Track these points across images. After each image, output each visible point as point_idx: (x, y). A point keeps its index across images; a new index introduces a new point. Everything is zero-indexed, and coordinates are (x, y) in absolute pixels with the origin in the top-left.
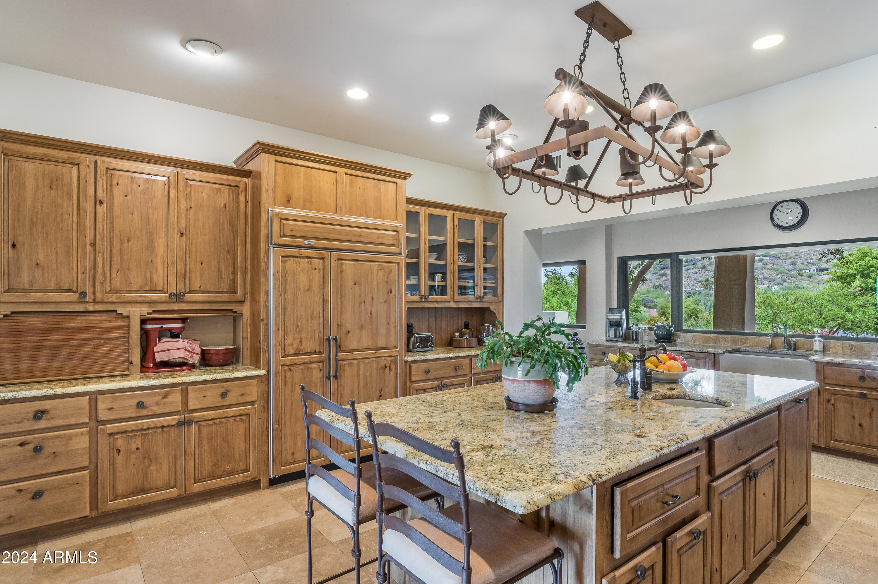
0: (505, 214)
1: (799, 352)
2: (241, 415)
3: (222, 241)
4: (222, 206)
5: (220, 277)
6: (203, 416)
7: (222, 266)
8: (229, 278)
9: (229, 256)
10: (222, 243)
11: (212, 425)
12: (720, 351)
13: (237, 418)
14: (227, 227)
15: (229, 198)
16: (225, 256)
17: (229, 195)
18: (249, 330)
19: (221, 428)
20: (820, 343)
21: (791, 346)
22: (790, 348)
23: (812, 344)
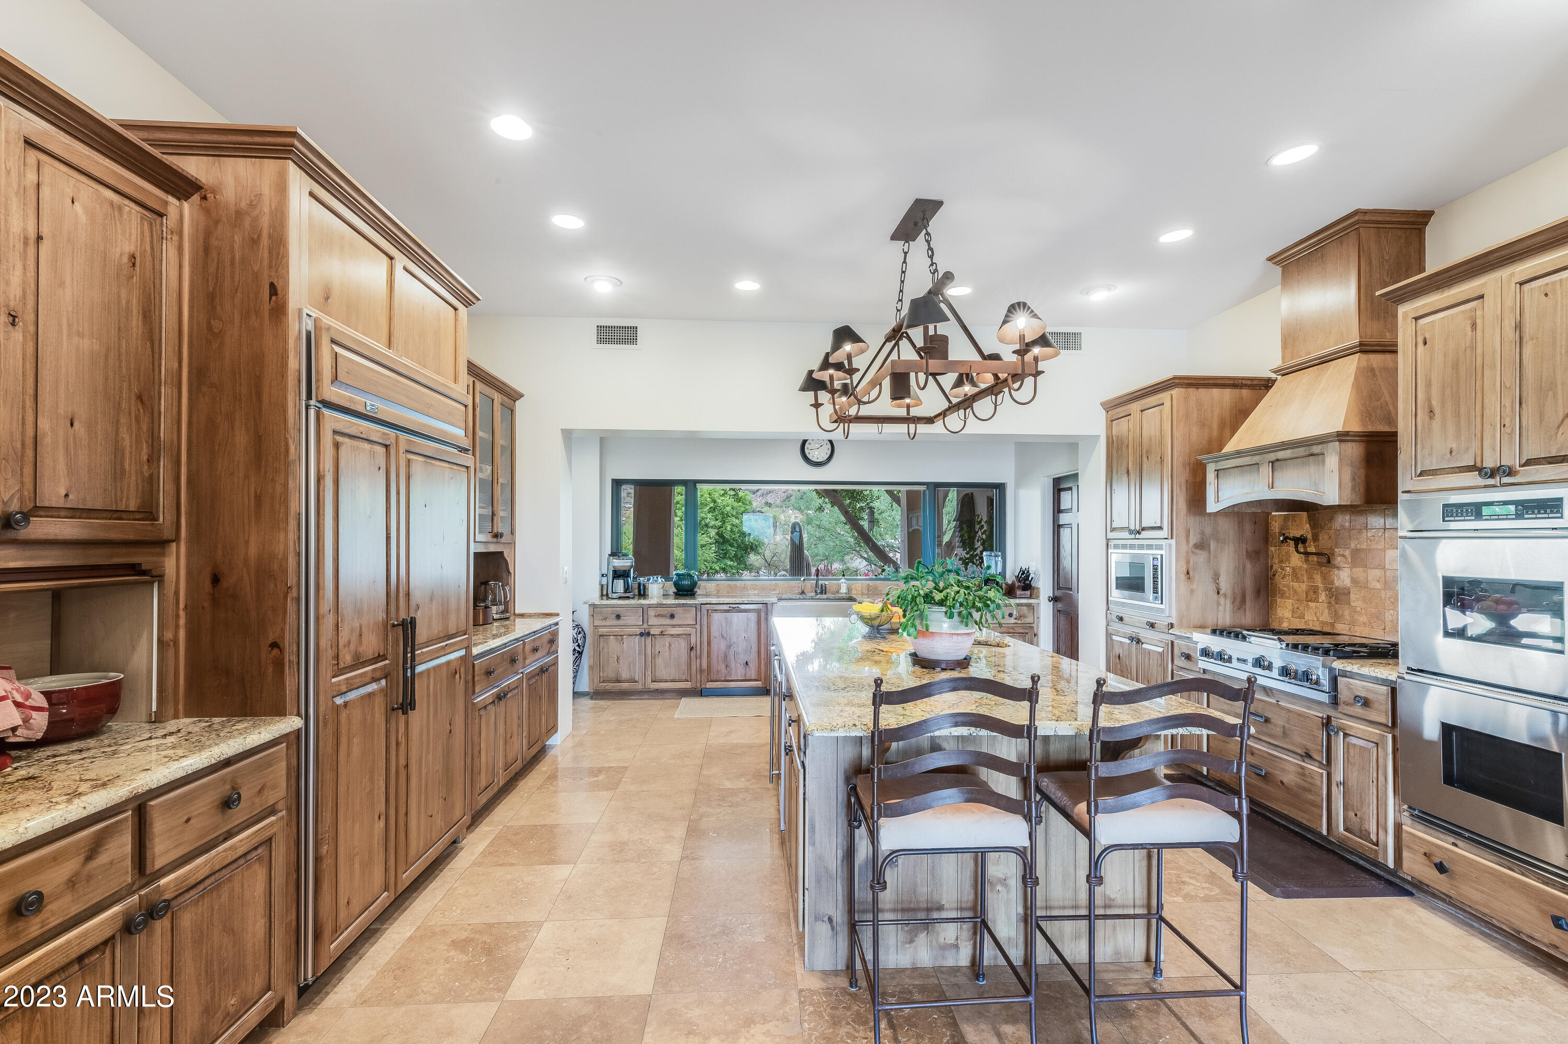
0: (522, 396)
1: (829, 595)
2: (256, 848)
3: (124, 364)
4: (125, 259)
5: (118, 467)
6: (185, 877)
7: (126, 439)
8: (142, 473)
9: (141, 411)
10: (124, 371)
11: (202, 896)
12: (774, 600)
13: (249, 857)
14: (136, 322)
15: (142, 240)
16: (133, 408)
17: (142, 233)
18: (182, 621)
19: (220, 897)
20: (845, 585)
21: (823, 590)
22: (821, 593)
23: (839, 587)
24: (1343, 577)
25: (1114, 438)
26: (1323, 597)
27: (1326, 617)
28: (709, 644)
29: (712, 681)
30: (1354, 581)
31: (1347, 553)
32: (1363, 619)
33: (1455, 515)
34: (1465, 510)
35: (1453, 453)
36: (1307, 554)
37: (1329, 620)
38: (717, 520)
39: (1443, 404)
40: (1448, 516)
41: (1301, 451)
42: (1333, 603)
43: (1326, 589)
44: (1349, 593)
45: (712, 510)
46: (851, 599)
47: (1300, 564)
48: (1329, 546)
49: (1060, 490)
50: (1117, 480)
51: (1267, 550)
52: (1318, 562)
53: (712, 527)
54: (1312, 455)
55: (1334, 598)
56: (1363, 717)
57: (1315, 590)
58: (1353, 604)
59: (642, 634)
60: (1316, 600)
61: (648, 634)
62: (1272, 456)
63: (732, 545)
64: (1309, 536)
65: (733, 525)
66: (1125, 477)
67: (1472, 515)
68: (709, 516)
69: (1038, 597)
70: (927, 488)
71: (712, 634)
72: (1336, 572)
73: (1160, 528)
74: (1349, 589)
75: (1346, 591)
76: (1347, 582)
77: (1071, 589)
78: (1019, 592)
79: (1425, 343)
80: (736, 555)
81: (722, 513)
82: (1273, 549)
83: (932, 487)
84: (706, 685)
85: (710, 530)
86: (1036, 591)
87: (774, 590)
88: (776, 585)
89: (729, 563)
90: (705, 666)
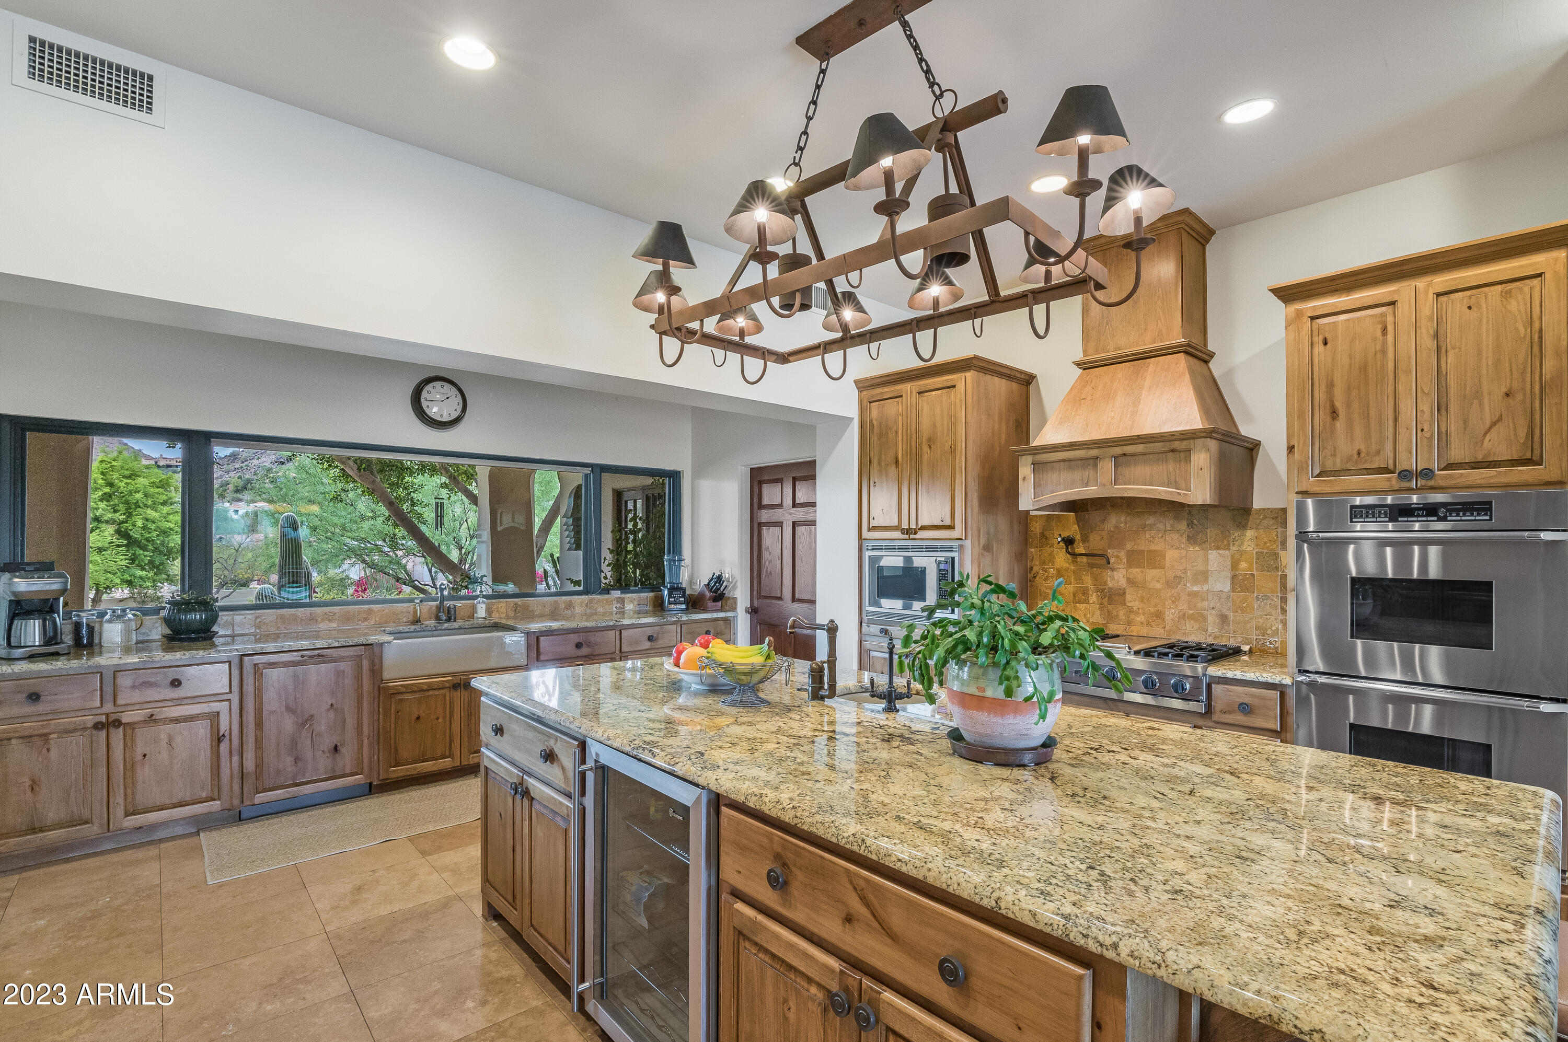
1: (461, 623)
12: (384, 637)
20: (484, 606)
21: (451, 616)
22: (449, 620)
23: (474, 609)
24: (1118, 578)
25: (875, 422)
26: (1093, 598)
27: (1098, 618)
28: (259, 724)
29: (264, 791)
30: (1131, 582)
31: (1122, 554)
32: (1142, 618)
33: (1376, 516)
34: (1376, 512)
35: (1362, 455)
36: (1074, 555)
37: (1101, 621)
38: (115, 511)
39: (1349, 405)
40: (1356, 517)
41: (1159, 447)
42: (1106, 604)
43: (1097, 590)
44: (1125, 593)
45: (107, 497)
46: (497, 627)
47: (1066, 565)
48: (1102, 548)
49: (761, 483)
50: (880, 471)
51: (1026, 551)
52: (1089, 563)
53: (107, 522)
54: (1173, 451)
55: (1106, 599)
56: (1246, 724)
57: (1085, 592)
58: (1128, 605)
59: (98, 726)
60: (1086, 602)
61: (117, 723)
62: (1118, 451)
63: (144, 548)
64: (1078, 537)
65: (147, 520)
66: (893, 469)
67: (1386, 516)
68: (102, 505)
69: (734, 609)
70: (592, 471)
71: (266, 707)
72: (1110, 573)
73: (951, 527)
74: (1124, 589)
75: (1121, 592)
76: (1123, 583)
77: (780, 598)
78: (710, 604)
79: (1325, 343)
80: (151, 562)
81: (127, 502)
82: (1033, 550)
83: (598, 470)
84: (252, 799)
85: (104, 526)
86: (729, 602)
87: (365, 619)
88: (370, 612)
89: (139, 573)
90: (250, 765)
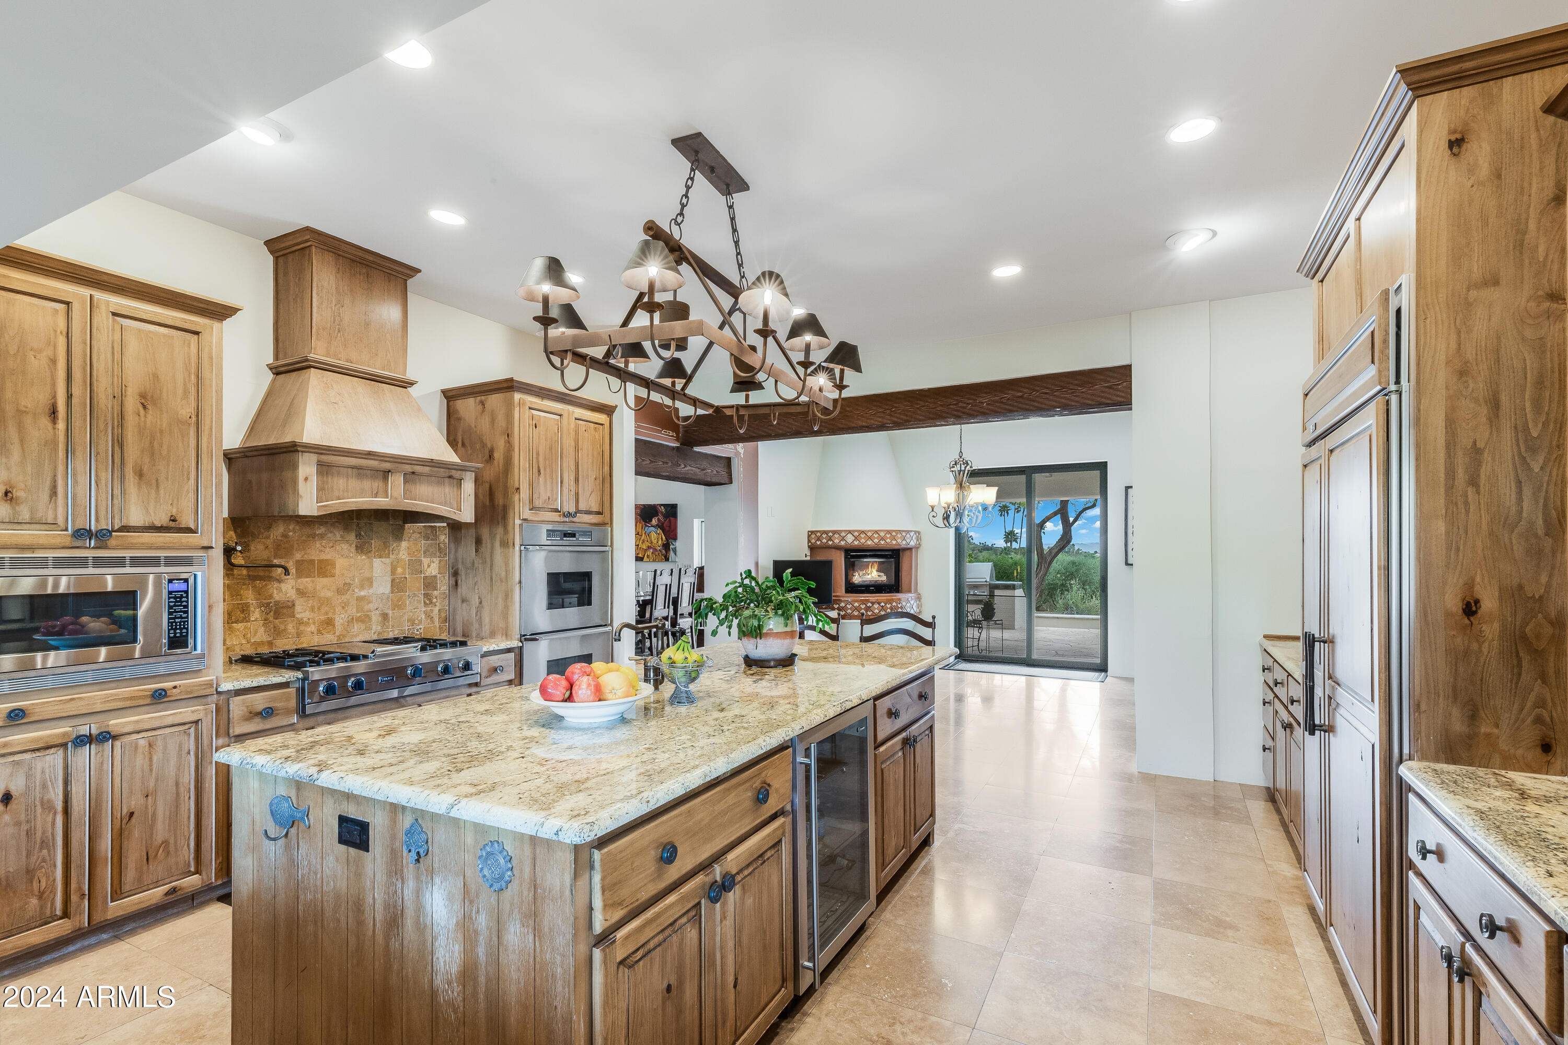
24: (285, 590)
26: (256, 614)
27: (261, 635)
30: (301, 593)
31: (291, 564)
32: (312, 628)
35: (550, 500)
37: (266, 638)
39: (545, 468)
41: (440, 472)
42: (271, 619)
43: (261, 605)
44: (294, 605)
48: (265, 557)
52: (249, 576)
54: (450, 477)
55: (272, 613)
57: (245, 609)
58: (297, 616)
60: (246, 620)
62: (407, 468)
72: (276, 585)
73: (189, 531)
74: (293, 601)
75: (289, 604)
76: (292, 594)
79: (536, 427)
